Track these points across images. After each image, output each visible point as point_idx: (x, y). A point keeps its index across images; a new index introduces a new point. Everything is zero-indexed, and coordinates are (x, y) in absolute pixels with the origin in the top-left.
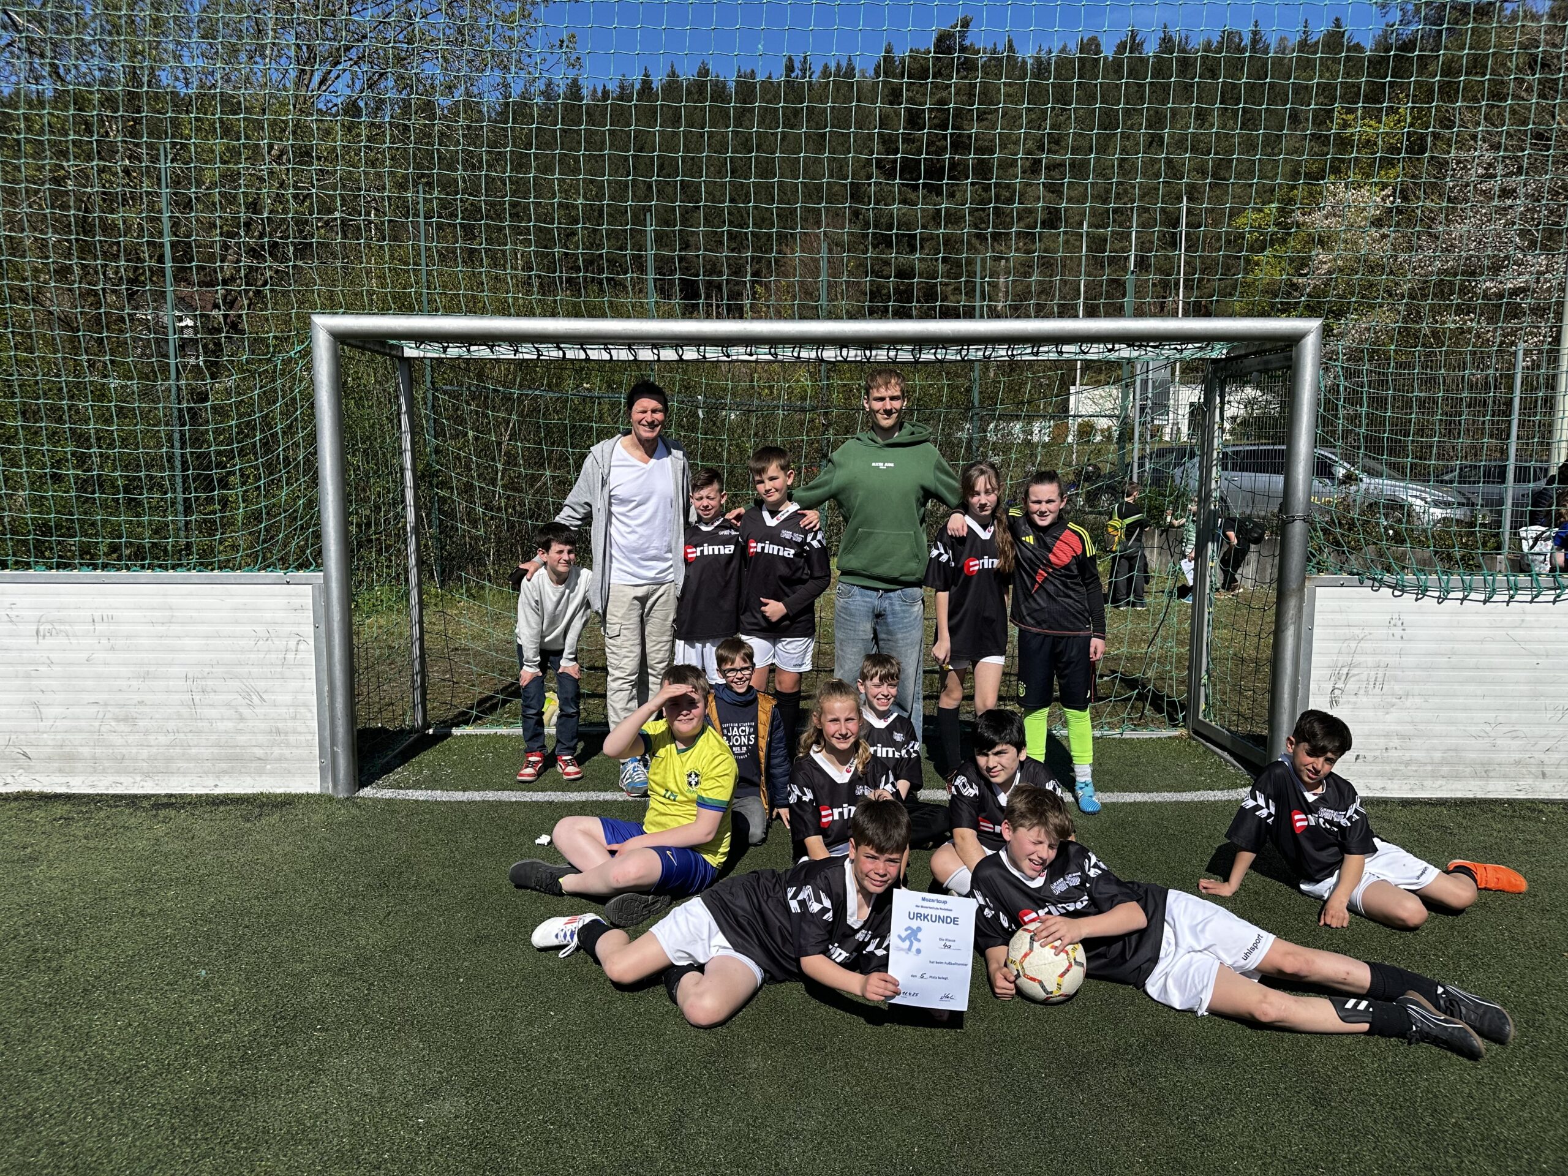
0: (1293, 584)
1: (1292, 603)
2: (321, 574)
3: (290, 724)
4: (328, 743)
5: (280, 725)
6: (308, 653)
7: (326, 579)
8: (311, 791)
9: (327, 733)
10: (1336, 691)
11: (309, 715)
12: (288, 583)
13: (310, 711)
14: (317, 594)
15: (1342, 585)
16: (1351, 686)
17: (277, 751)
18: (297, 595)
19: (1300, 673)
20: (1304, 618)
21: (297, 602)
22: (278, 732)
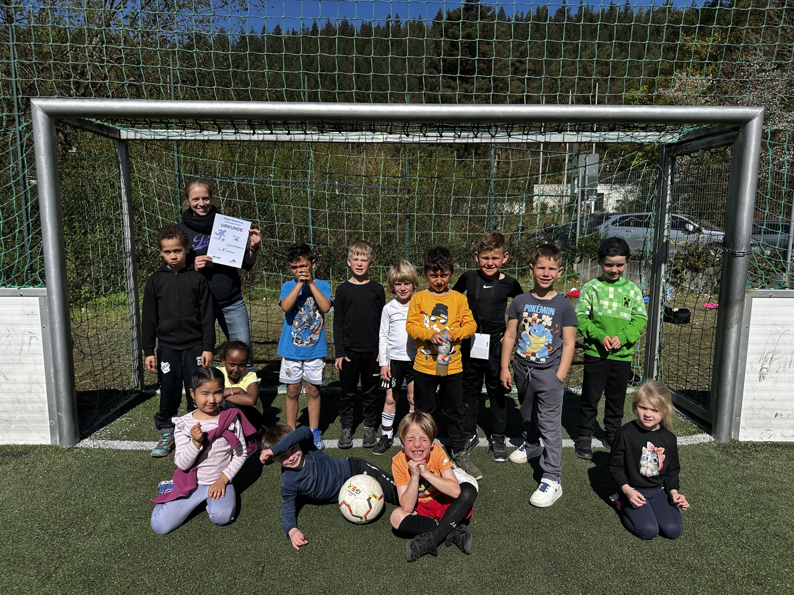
0: (737, 295)
1: (735, 311)
2: (45, 289)
3: (27, 396)
4: (55, 409)
5: (20, 397)
6: (38, 345)
7: (49, 292)
8: (44, 443)
9: (54, 402)
10: (764, 370)
11: (41, 390)
12: (21, 296)
13: (41, 387)
14: (43, 304)
15: (770, 297)
16: (774, 366)
17: (18, 416)
18: (28, 304)
19: (740, 357)
20: (744, 319)
21: (28, 309)
22: (19, 402)
